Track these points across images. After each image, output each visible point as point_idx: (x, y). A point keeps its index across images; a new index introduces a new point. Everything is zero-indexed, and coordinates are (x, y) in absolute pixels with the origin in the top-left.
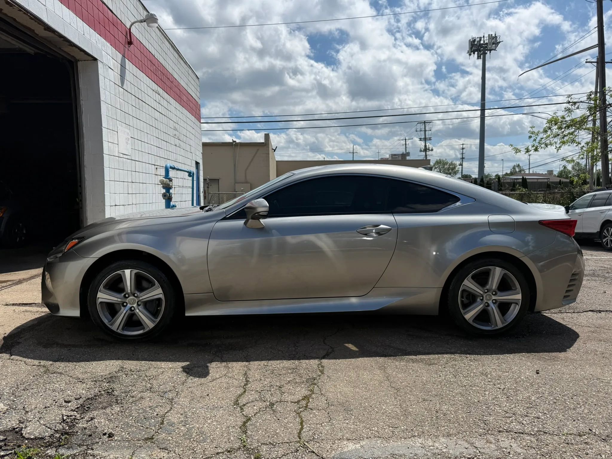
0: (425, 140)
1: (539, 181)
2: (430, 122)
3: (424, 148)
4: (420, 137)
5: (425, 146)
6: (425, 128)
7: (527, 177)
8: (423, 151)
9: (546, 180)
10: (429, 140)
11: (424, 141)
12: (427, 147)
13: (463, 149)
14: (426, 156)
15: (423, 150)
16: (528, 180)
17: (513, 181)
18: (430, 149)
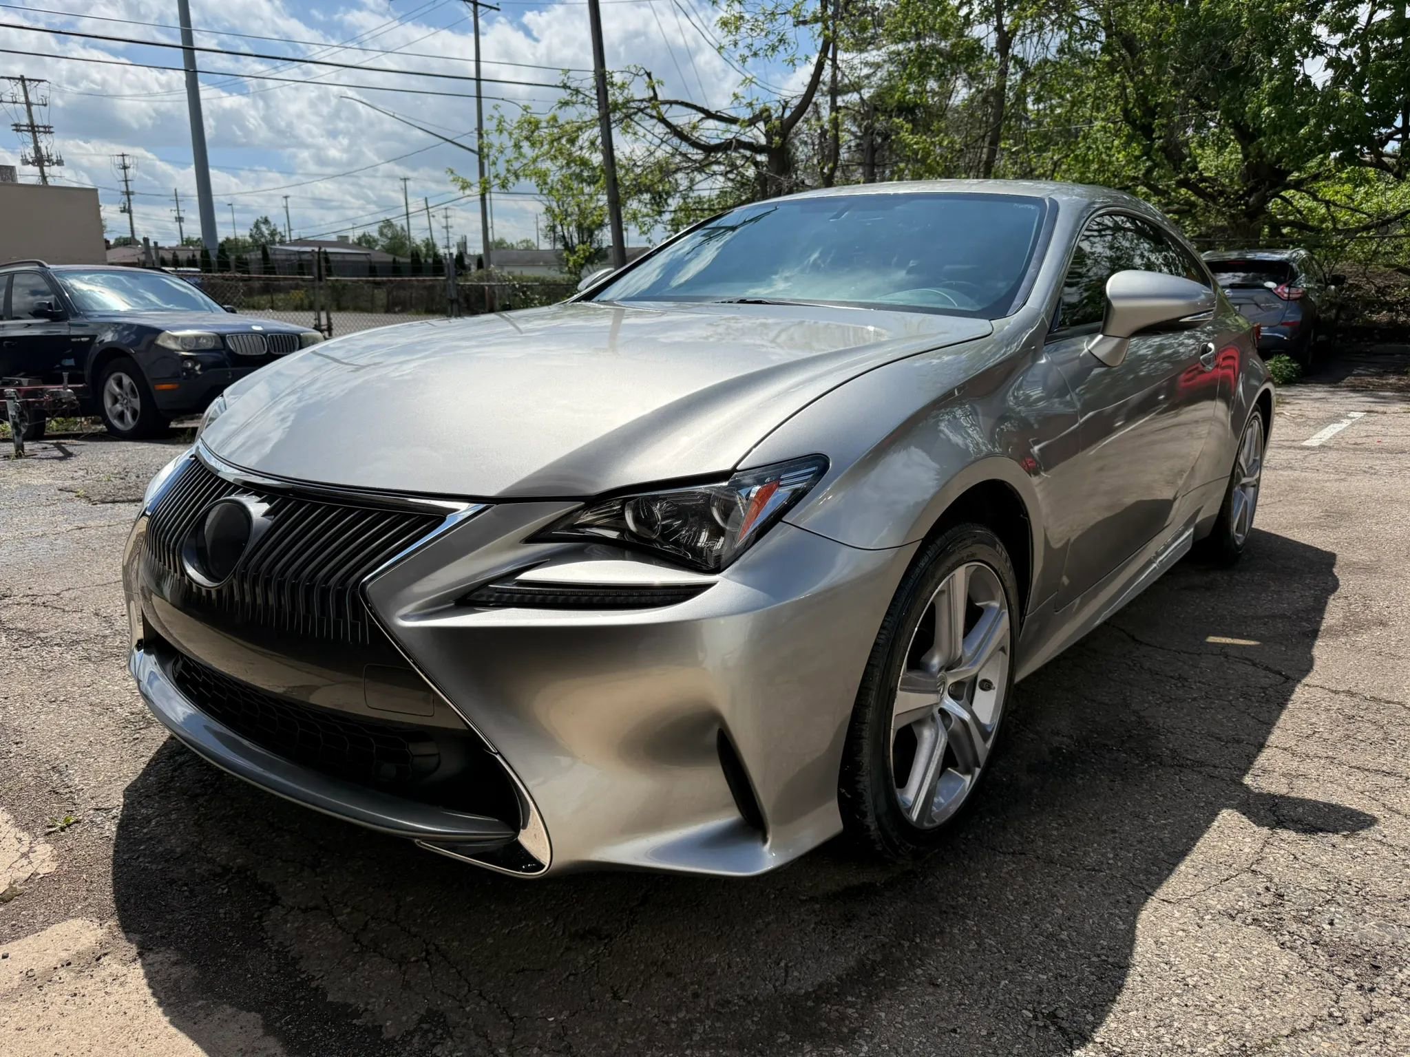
0: (34, 133)
1: (348, 258)
2: (39, 81)
3: (33, 155)
4: (17, 122)
5: (37, 149)
6: (27, 97)
7: (329, 250)
8: (33, 163)
9: (363, 258)
10: (45, 132)
11: (30, 134)
12: (44, 151)
13: (125, 168)
14: (44, 177)
15: (30, 160)
16: (331, 258)
17: (297, 257)
18: (54, 158)
